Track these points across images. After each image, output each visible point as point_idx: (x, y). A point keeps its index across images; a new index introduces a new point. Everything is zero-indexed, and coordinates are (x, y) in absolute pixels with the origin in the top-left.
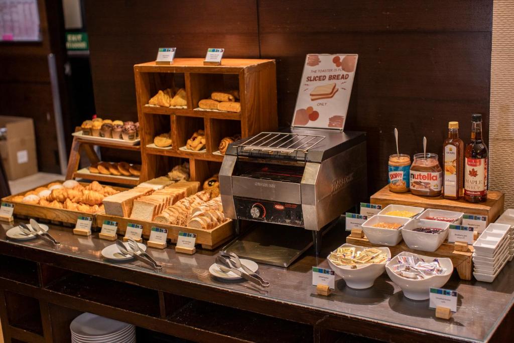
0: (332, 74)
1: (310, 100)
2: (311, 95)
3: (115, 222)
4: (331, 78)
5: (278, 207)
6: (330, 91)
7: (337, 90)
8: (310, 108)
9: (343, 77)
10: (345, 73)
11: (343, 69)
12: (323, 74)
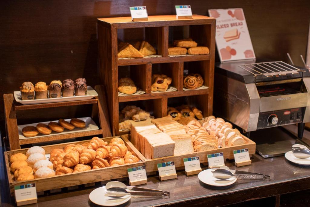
0: (232, 22)
1: (226, 42)
2: (225, 38)
3: (170, 162)
4: (232, 25)
5: (286, 113)
6: (235, 34)
7: (240, 33)
8: (228, 47)
9: (239, 24)
10: (239, 21)
11: (238, 19)
12: (226, 23)
